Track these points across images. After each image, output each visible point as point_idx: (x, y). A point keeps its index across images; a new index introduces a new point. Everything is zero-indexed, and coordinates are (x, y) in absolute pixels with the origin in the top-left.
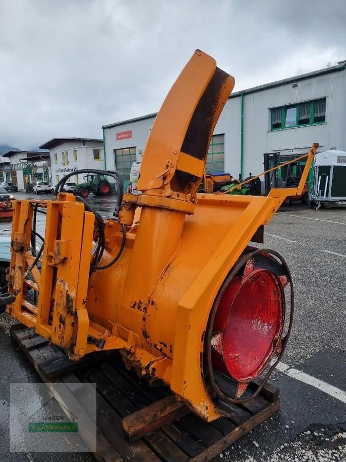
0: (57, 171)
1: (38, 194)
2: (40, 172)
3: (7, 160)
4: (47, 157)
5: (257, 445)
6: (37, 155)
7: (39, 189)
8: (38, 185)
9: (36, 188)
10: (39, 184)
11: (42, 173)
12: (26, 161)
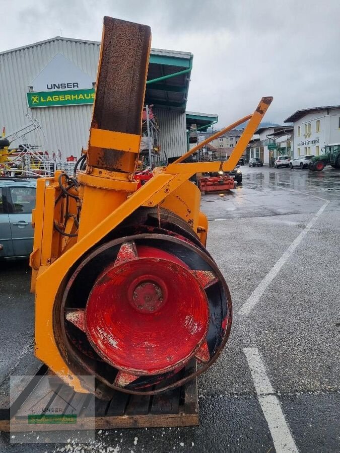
0: (299, 145)
1: (278, 168)
2: (284, 147)
3: (256, 137)
4: (290, 131)
5: (135, 443)
6: (282, 129)
7: (278, 163)
8: (278, 160)
9: (277, 163)
10: (280, 159)
11: (285, 148)
12: (273, 136)
